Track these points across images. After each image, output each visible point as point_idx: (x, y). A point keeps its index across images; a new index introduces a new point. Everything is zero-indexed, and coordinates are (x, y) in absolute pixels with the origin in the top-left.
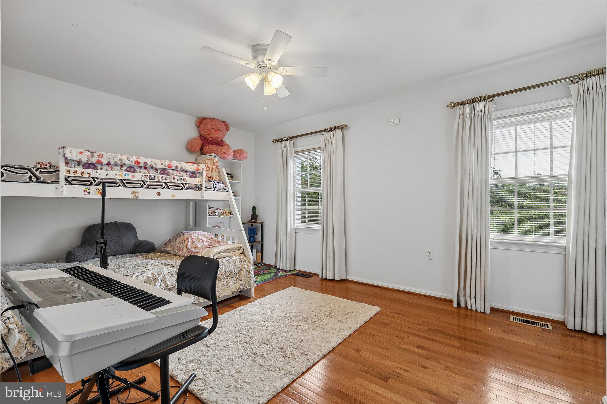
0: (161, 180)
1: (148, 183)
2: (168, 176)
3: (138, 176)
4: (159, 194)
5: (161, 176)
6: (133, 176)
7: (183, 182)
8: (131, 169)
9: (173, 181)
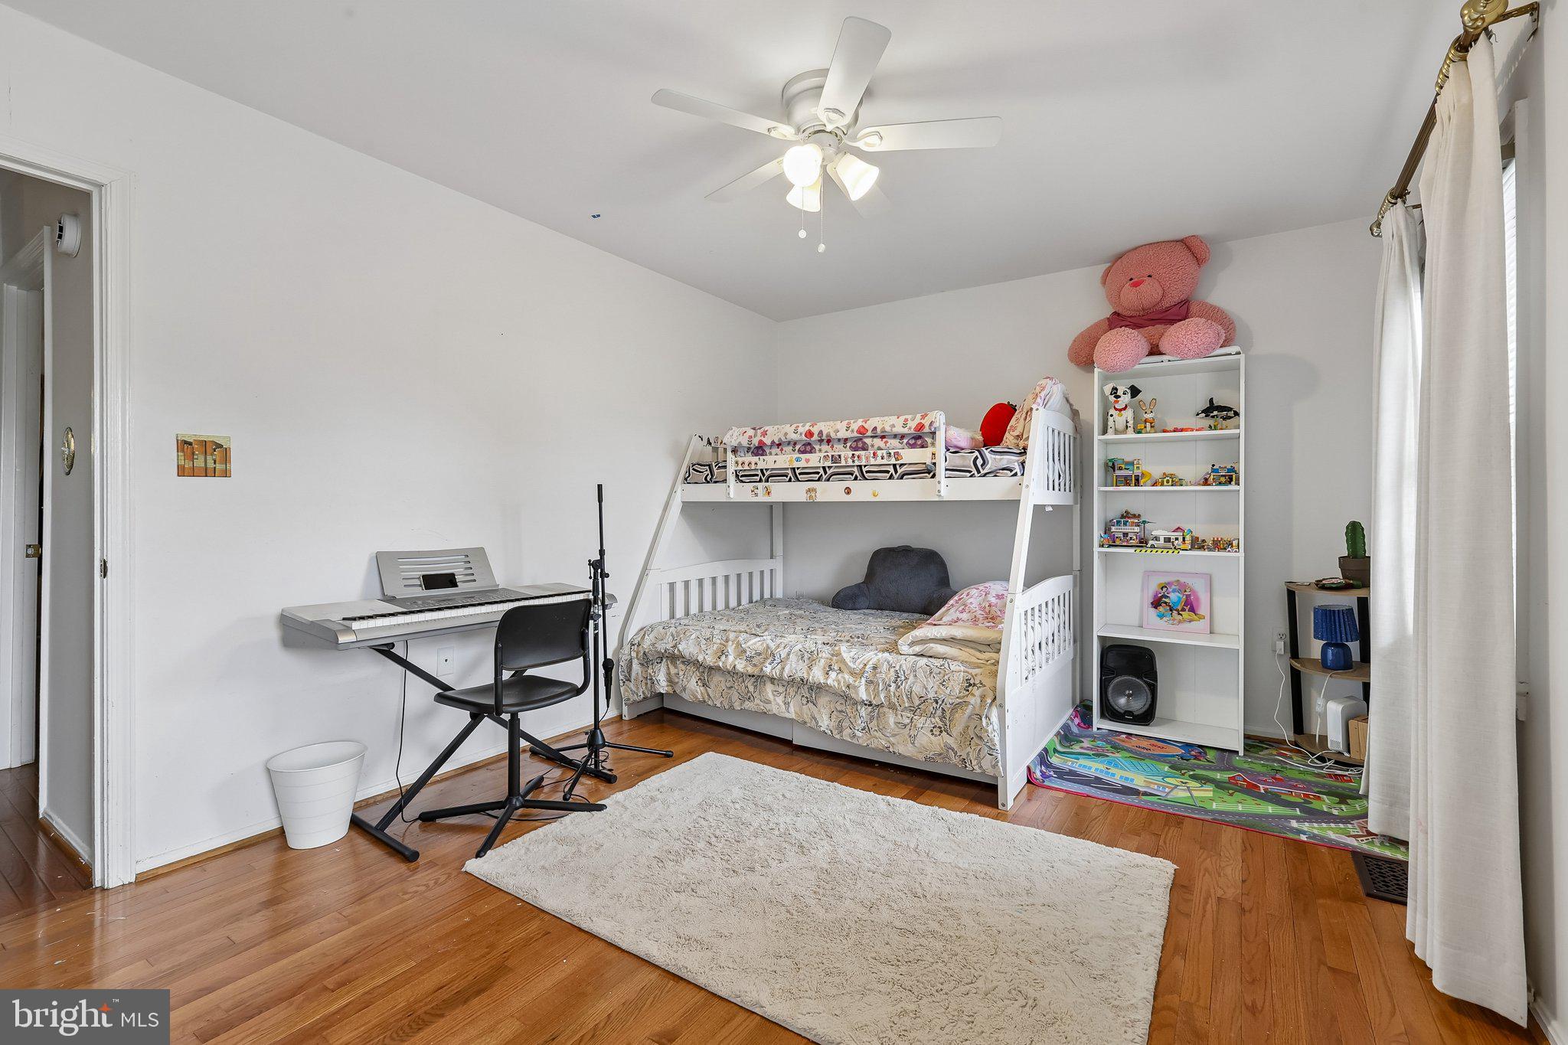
0: (850, 462)
1: (832, 470)
2: (862, 453)
3: (814, 460)
4: (848, 491)
5: (850, 453)
6: (807, 461)
7: (893, 461)
8: (807, 448)
9: (872, 461)
